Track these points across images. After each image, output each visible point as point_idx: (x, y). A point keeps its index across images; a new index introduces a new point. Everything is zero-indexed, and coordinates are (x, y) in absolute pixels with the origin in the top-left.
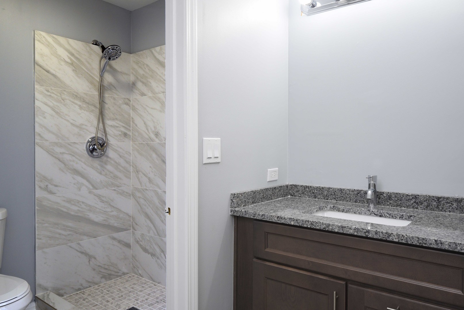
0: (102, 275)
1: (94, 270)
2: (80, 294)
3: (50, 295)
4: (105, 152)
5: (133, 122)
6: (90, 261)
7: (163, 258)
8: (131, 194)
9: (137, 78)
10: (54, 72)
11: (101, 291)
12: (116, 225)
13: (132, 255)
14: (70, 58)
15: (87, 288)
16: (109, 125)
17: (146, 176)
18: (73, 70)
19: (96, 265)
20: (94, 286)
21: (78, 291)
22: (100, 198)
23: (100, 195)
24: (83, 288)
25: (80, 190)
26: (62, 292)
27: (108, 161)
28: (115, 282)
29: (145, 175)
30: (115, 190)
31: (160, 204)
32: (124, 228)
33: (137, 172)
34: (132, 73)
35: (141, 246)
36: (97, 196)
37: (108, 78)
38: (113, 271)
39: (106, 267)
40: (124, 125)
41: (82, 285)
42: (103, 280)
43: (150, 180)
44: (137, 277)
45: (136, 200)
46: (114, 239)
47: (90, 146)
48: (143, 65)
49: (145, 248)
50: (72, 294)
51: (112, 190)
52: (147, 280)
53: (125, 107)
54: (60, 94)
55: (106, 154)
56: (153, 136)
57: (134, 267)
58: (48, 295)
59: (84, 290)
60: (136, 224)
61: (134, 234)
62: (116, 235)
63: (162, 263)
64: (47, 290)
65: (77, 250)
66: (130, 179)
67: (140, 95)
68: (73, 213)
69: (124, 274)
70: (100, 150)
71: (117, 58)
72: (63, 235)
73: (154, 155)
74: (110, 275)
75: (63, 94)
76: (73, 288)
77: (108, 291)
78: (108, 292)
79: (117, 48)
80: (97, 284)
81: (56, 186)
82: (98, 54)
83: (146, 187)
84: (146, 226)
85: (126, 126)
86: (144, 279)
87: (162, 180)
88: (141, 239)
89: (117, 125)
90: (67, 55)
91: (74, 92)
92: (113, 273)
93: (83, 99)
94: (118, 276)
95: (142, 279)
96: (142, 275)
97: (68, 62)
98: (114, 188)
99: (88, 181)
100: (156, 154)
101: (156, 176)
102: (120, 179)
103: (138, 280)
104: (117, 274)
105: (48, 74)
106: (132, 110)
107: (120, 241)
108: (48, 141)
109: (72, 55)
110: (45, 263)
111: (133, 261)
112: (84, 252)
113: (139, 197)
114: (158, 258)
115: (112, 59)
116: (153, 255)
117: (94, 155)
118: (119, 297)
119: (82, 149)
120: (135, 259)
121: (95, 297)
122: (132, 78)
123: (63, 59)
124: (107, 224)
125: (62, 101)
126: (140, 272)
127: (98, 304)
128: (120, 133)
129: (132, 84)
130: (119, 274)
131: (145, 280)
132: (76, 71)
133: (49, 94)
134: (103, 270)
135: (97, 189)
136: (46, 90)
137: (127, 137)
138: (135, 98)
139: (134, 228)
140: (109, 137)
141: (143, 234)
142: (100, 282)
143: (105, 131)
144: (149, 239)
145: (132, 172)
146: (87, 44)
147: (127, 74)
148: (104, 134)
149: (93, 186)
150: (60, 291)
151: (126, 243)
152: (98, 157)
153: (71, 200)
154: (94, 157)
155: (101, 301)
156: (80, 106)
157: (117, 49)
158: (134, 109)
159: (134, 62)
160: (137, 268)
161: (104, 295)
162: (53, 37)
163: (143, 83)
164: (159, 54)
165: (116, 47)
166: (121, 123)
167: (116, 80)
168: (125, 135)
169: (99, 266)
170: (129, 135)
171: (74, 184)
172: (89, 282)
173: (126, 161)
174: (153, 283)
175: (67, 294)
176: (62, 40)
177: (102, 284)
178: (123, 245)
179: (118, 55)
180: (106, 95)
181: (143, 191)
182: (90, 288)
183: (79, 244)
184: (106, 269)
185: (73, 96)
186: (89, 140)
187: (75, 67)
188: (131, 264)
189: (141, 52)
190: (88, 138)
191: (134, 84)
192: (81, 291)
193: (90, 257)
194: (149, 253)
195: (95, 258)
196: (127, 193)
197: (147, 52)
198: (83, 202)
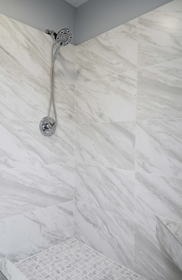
0: (50, 240)
1: (44, 236)
2: (33, 259)
3: (7, 263)
4: (55, 131)
5: (77, 106)
6: (41, 228)
7: (105, 230)
8: (74, 169)
9: (82, 66)
10: (13, 55)
11: (50, 257)
12: (62, 195)
13: (74, 222)
14: (26, 43)
15: (38, 252)
16: (58, 107)
17: (89, 154)
18: (30, 55)
19: (46, 232)
20: (44, 250)
21: (30, 256)
22: (50, 172)
23: (50, 169)
24: (35, 253)
25: (34, 164)
26: (17, 258)
27: (56, 139)
28: (61, 247)
29: (88, 152)
30: (62, 165)
31: (102, 179)
32: (69, 198)
33: (80, 149)
34: (77, 63)
35: (83, 215)
36: (48, 170)
37: (58, 65)
38: (59, 236)
39: (54, 233)
40: (70, 108)
41: (34, 250)
42: (51, 244)
43: (93, 157)
44: (80, 243)
45: (79, 174)
46: (61, 208)
47: (42, 126)
48: (88, 53)
49: (87, 218)
50: (25, 260)
51: (59, 165)
52: (89, 247)
53: (70, 92)
54: (19, 76)
55: (55, 133)
56: (96, 117)
57: (76, 233)
58: (5, 263)
59: (36, 255)
60: (79, 195)
61: (76, 203)
62: (62, 204)
63: (104, 234)
64: (5, 257)
65: (30, 219)
66: (74, 155)
67: (84, 81)
68: (27, 185)
69: (68, 238)
70: (51, 129)
71: (67, 43)
72: (19, 205)
73: (98, 135)
74: (57, 240)
75: (21, 76)
76: (26, 254)
77: (57, 258)
78: (57, 260)
79: (69, 32)
80: (46, 249)
81: (14, 160)
82: (50, 42)
83: (89, 163)
84: (88, 198)
85: (72, 109)
86: (85, 245)
87: (106, 157)
88: (83, 210)
89: (65, 108)
90: (25, 40)
91: (30, 75)
92: (59, 238)
93: (38, 82)
94: (63, 241)
95: (84, 245)
96: (83, 241)
97: (25, 47)
98: (61, 163)
99: (41, 156)
100: (100, 133)
101: (99, 153)
102: (66, 155)
103: (81, 247)
104: (62, 239)
105: (8, 56)
106: (76, 95)
107: (65, 210)
108: (7, 118)
109: (29, 40)
110: (3, 232)
111: (75, 227)
112: (37, 220)
113: (81, 172)
114: (100, 229)
115: (63, 44)
116: (95, 225)
117: (46, 133)
118: (67, 267)
119: (36, 127)
120: (77, 226)
121: (46, 265)
122: (77, 67)
123: (21, 43)
124: (55, 195)
125: (20, 82)
126: (82, 238)
127: (49, 274)
128: (66, 115)
129: (77, 72)
130: (64, 239)
131: (87, 247)
132: (32, 56)
133: (9, 74)
134: (51, 236)
135: (47, 164)
136: (6, 71)
137: (72, 118)
138: (79, 85)
139: (76, 198)
140: (58, 118)
141: (84, 205)
142: (49, 247)
143: (55, 113)
144: (91, 210)
145: (76, 149)
146: (42, 32)
147: (72, 63)
148: (54, 115)
149: (44, 161)
150: (15, 257)
151: (70, 212)
152: (49, 135)
153: (26, 173)
154: (45, 135)
155: (52, 271)
156: (35, 88)
157: (68, 34)
158: (78, 94)
159: (79, 52)
160: (79, 235)
161: (54, 262)
162: (13, 22)
163: (87, 69)
164: (105, 40)
165: (68, 30)
166: (67, 106)
167: (64, 68)
168: (71, 117)
169: (48, 232)
170: (73, 117)
171: (29, 159)
172: (40, 247)
173: (70, 139)
174: (95, 252)
175: (21, 259)
176: (20, 25)
177: (50, 248)
178: (67, 213)
179: (69, 40)
180: (56, 80)
181: (86, 166)
182: (40, 253)
183: (32, 213)
184: (54, 235)
185: (29, 79)
186: (41, 120)
187: (31, 52)
188: (73, 229)
189: (86, 42)
190: (41, 118)
191: (78, 72)
192: (33, 256)
193: (41, 225)
194: (90, 223)
195: (45, 226)
196: (71, 167)
197: (92, 41)
198: (36, 176)
